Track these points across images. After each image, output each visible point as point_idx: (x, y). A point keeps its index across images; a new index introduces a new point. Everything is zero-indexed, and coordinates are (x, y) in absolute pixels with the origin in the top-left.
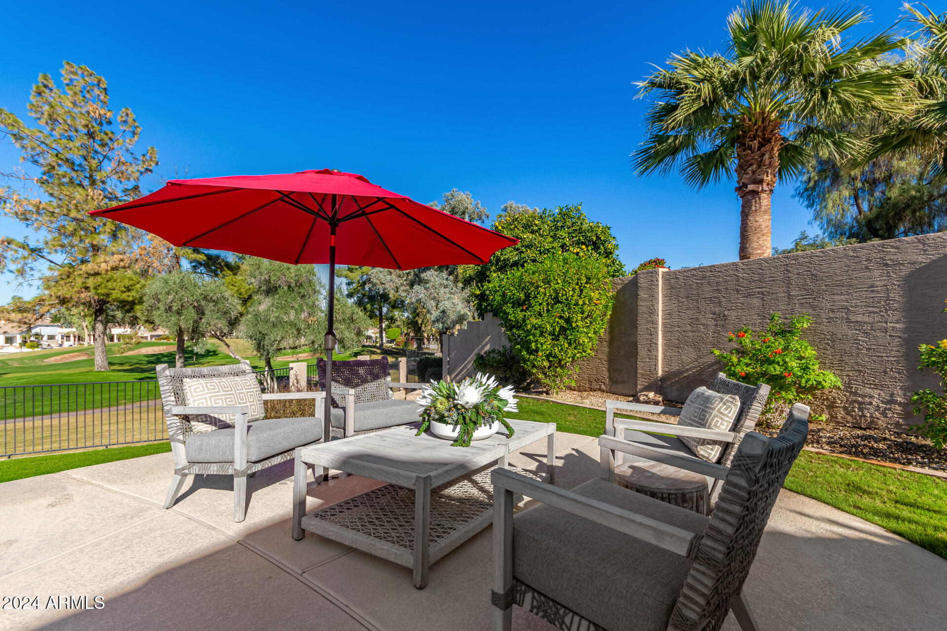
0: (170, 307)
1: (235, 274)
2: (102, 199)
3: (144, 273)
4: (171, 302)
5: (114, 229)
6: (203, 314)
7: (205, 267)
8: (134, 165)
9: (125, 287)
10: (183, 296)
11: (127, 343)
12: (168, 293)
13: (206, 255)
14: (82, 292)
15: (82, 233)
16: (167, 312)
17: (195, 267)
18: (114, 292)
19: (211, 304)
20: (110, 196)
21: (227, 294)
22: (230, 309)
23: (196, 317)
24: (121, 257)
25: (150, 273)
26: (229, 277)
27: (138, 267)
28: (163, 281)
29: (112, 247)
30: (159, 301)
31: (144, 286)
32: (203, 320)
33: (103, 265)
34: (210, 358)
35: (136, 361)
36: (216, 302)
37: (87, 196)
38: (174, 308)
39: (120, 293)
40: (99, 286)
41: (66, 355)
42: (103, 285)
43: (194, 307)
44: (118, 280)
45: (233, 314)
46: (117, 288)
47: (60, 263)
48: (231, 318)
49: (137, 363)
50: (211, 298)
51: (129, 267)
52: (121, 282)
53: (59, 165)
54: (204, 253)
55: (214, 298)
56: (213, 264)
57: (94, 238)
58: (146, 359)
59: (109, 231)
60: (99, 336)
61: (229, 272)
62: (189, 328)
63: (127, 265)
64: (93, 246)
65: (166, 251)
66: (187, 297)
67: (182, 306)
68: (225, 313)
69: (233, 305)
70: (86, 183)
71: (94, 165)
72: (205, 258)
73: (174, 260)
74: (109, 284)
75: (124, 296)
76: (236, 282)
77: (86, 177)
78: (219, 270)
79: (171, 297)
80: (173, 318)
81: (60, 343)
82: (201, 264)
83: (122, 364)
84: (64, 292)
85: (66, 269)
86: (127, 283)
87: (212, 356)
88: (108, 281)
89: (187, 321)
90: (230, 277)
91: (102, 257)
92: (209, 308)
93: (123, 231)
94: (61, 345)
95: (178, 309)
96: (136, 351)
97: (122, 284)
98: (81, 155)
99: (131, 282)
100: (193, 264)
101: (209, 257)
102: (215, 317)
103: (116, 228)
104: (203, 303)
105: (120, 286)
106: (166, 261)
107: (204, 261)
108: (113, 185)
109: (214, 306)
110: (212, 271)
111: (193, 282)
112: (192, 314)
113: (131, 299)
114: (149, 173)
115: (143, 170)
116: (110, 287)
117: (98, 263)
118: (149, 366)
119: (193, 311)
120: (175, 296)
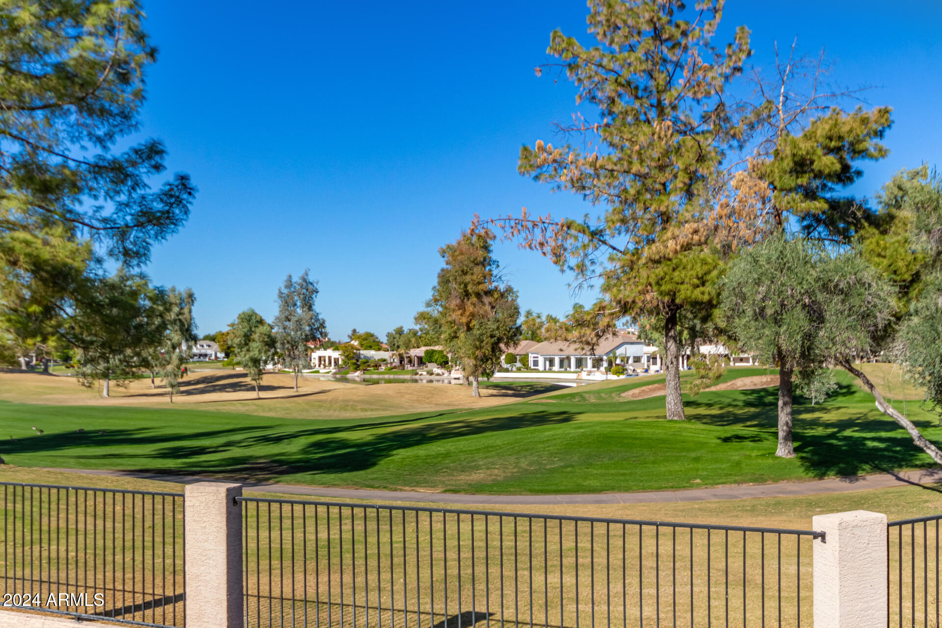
0: (763, 309)
1: (884, 232)
2: (672, 135)
3: (726, 250)
4: (763, 300)
5: (687, 181)
6: (821, 319)
7: (827, 226)
8: (716, 67)
9: (698, 278)
10: (783, 285)
11: (702, 377)
12: (758, 282)
13: (827, 201)
14: (648, 292)
15: (648, 196)
16: (756, 320)
17: (807, 227)
18: (682, 287)
19: (837, 299)
20: (683, 128)
21: (868, 275)
22: (875, 306)
23: (807, 327)
24: (695, 225)
25: (733, 248)
26: (872, 237)
27: (717, 242)
28: (749, 259)
29: (686, 212)
30: (744, 298)
31: (722, 272)
32: (821, 333)
33: (671, 244)
34: (840, 399)
35: (728, 401)
36: (846, 294)
37: (653, 134)
38: (769, 312)
39: (690, 288)
40: (662, 279)
41: (644, 388)
42: (667, 278)
43: (804, 306)
44: (689, 267)
45: (882, 318)
46: (687, 280)
47: (622, 249)
48: (876, 325)
49: (729, 405)
50: (836, 286)
51: (706, 243)
52: (692, 269)
53: (620, 96)
54: (824, 198)
55: (842, 285)
56: (841, 218)
57: (662, 201)
58: (743, 397)
59: (681, 185)
60: (672, 363)
61: (873, 230)
62: (794, 351)
63: (703, 239)
64: (662, 214)
65: (759, 205)
66: (793, 288)
67: (783, 305)
68: (865, 316)
69: (879, 297)
70: (652, 114)
71: (661, 83)
72: (826, 206)
73: (772, 221)
74: (676, 273)
75: (697, 294)
76: (885, 248)
77: (652, 106)
78: (853, 228)
79: (762, 289)
80: (767, 332)
81: (646, 367)
82: (818, 220)
83: (709, 405)
84: (628, 293)
85: (628, 257)
86: (699, 270)
87: (844, 395)
88: (674, 270)
89: (791, 336)
90: (874, 240)
91: (672, 230)
92: (833, 306)
93: (700, 183)
94: (646, 371)
95: (776, 312)
96: (729, 384)
97: (694, 273)
98: (644, 71)
99: (706, 268)
100: (805, 223)
101: (834, 205)
102: (844, 325)
103: (691, 179)
104: (821, 297)
105: (690, 275)
106: (759, 223)
107: (824, 213)
108: (688, 108)
109: (843, 301)
110: (839, 232)
111: (802, 254)
112: (798, 320)
113: (706, 298)
114: (738, 74)
115: (728, 71)
116: (676, 279)
117: (664, 241)
118: (746, 410)
119: (802, 316)
120: (769, 287)
